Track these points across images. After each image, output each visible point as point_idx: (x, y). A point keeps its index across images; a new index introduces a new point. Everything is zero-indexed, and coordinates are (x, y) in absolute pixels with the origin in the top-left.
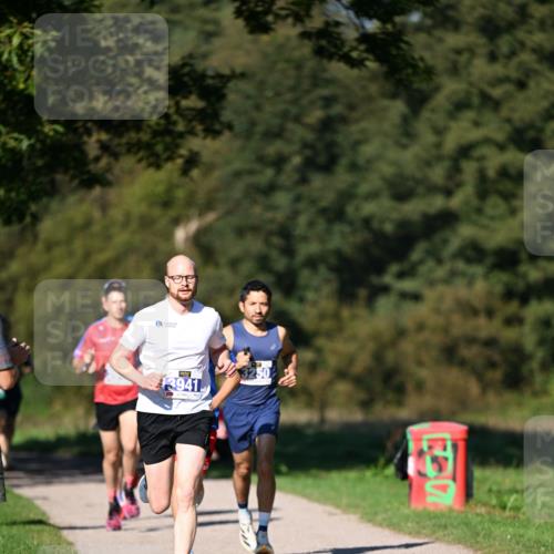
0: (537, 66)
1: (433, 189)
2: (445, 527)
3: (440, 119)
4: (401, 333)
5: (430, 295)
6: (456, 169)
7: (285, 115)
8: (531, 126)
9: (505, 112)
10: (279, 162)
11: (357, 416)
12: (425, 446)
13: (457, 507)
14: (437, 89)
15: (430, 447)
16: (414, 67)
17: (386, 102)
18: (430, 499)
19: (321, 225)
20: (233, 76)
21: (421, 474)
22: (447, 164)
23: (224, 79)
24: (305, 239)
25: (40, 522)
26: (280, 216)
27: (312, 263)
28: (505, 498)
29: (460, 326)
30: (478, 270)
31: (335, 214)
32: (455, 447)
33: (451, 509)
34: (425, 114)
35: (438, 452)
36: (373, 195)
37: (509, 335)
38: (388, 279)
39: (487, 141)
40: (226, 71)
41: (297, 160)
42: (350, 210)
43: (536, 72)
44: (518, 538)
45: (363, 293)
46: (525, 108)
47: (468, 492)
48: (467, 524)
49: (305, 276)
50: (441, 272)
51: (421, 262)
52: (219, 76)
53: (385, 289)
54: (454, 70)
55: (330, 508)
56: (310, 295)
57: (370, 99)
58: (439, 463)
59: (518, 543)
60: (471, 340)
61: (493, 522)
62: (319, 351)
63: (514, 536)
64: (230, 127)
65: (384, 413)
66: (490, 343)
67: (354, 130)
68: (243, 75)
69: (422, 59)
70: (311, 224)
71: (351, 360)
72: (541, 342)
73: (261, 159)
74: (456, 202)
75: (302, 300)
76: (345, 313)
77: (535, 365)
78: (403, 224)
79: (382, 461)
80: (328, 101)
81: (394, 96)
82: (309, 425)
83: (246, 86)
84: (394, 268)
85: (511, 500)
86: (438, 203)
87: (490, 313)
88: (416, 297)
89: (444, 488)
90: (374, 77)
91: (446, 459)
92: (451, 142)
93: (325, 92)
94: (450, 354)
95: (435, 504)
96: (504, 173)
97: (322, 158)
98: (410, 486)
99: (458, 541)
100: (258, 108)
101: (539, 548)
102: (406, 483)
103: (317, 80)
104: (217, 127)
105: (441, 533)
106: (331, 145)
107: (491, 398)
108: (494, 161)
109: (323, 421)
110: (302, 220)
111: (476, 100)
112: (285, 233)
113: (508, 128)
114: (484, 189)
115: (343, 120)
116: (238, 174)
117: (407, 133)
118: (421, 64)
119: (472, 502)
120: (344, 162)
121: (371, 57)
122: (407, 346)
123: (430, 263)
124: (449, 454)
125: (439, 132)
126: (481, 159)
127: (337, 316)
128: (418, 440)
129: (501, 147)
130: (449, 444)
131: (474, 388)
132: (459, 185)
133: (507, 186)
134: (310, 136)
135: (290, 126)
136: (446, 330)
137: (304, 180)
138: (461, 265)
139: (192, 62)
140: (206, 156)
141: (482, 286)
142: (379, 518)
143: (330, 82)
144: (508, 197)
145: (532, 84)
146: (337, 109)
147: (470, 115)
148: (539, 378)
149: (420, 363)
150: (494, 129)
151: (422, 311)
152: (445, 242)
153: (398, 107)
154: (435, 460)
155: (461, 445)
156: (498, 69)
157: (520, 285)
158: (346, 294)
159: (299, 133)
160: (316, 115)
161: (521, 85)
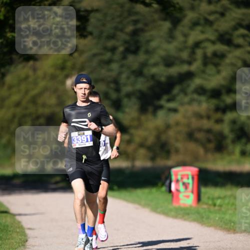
0: (229, 6)
1: (183, 62)
2: (188, 214)
3: (186, 30)
4: (168, 127)
5: (182, 110)
6: (193, 53)
7: (116, 28)
8: (227, 33)
9: (215, 27)
10: (113, 50)
11: (148, 164)
12: (179, 177)
13: (194, 205)
14: (185, 16)
15: (182, 178)
16: (174, 6)
17: (162, 23)
18: (182, 202)
19: (132, 78)
20: (93, 11)
21: (178, 190)
22: (189, 50)
23: (89, 12)
24: (125, 85)
25: (6, 212)
26: (114, 74)
27: (129, 95)
28: (215, 201)
29: (195, 123)
30: (203, 98)
31: (139, 73)
32: (193, 178)
33: (191, 206)
34: (180, 28)
35: (185, 180)
36: (156, 65)
37: (217, 127)
38: (163, 102)
39: (207, 40)
40: (89, 9)
41: (121, 49)
42: (146, 71)
43: (229, 9)
44: (221, 219)
45: (150, 109)
46: (224, 25)
47: (199, 198)
48: (198, 213)
49: (125, 101)
50: (186, 99)
51: (178, 94)
52: (86, 11)
53: (161, 107)
54: (193, 8)
55: (137, 206)
56: (127, 110)
57: (154, 21)
58: (186, 185)
59: (221, 221)
60: (200, 130)
61: (210, 212)
62: (132, 135)
63: (219, 218)
64: (91, 34)
65: (161, 163)
66: (209, 131)
67: (147, 35)
68: (97, 11)
69: (178, 3)
70: (128, 78)
71: (146, 139)
72: (232, 131)
73: (105, 48)
74: (193, 68)
75: (124, 112)
76: (143, 118)
77: (229, 141)
78: (170, 78)
79: (160, 184)
80: (136, 22)
81: (165, 20)
82: (127, 168)
83: (98, 15)
84: (165, 97)
85: (218, 202)
86: (185, 68)
87: (209, 117)
88: (175, 110)
89: (188, 197)
90: (156, 11)
91: (189, 184)
92: (191, 40)
93: (134, 18)
94: (190, 136)
95: (184, 204)
96: (215, 54)
97: (133, 48)
98: (173, 196)
99: (195, 220)
100: (104, 25)
101: (231, 224)
102: (171, 195)
103: (130, 13)
104: (85, 34)
105: (186, 217)
106: (137, 42)
107: (210, 156)
108: (210, 49)
109: (133, 166)
110: (124, 76)
111: (202, 22)
112: (116, 82)
113: (216, 34)
114: (206, 61)
115: (142, 30)
116: (95, 55)
117: (171, 36)
118: (177, 6)
119: (201, 203)
120: (143, 49)
121: (155, 2)
122: (171, 133)
123: (182, 95)
124: (190, 181)
125: (186, 36)
126: (205, 48)
127: (139, 119)
128: (176, 175)
129: (213, 43)
130: (190, 177)
131: (201, 151)
132: (195, 60)
133: (216, 60)
134: (127, 38)
135: (119, 33)
136: (188, 125)
137: (124, 58)
138: (195, 96)
139: (74, 4)
140: (80, 47)
141: (204, 105)
142: (159, 210)
143: (137, 13)
144: (216, 65)
145: (227, 14)
146: (140, 26)
147: (199, 28)
148: (231, 147)
149: (177, 140)
150: (210, 34)
151: (178, 117)
152: (188, 86)
153: (167, 25)
154: (184, 184)
155: (196, 178)
156: (212, 8)
157: (222, 105)
158: (143, 109)
159: (123, 37)
160: (130, 28)
161: (223, 14)
